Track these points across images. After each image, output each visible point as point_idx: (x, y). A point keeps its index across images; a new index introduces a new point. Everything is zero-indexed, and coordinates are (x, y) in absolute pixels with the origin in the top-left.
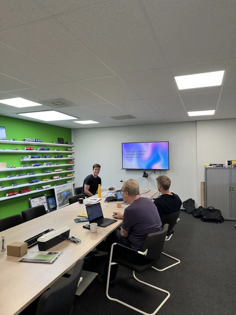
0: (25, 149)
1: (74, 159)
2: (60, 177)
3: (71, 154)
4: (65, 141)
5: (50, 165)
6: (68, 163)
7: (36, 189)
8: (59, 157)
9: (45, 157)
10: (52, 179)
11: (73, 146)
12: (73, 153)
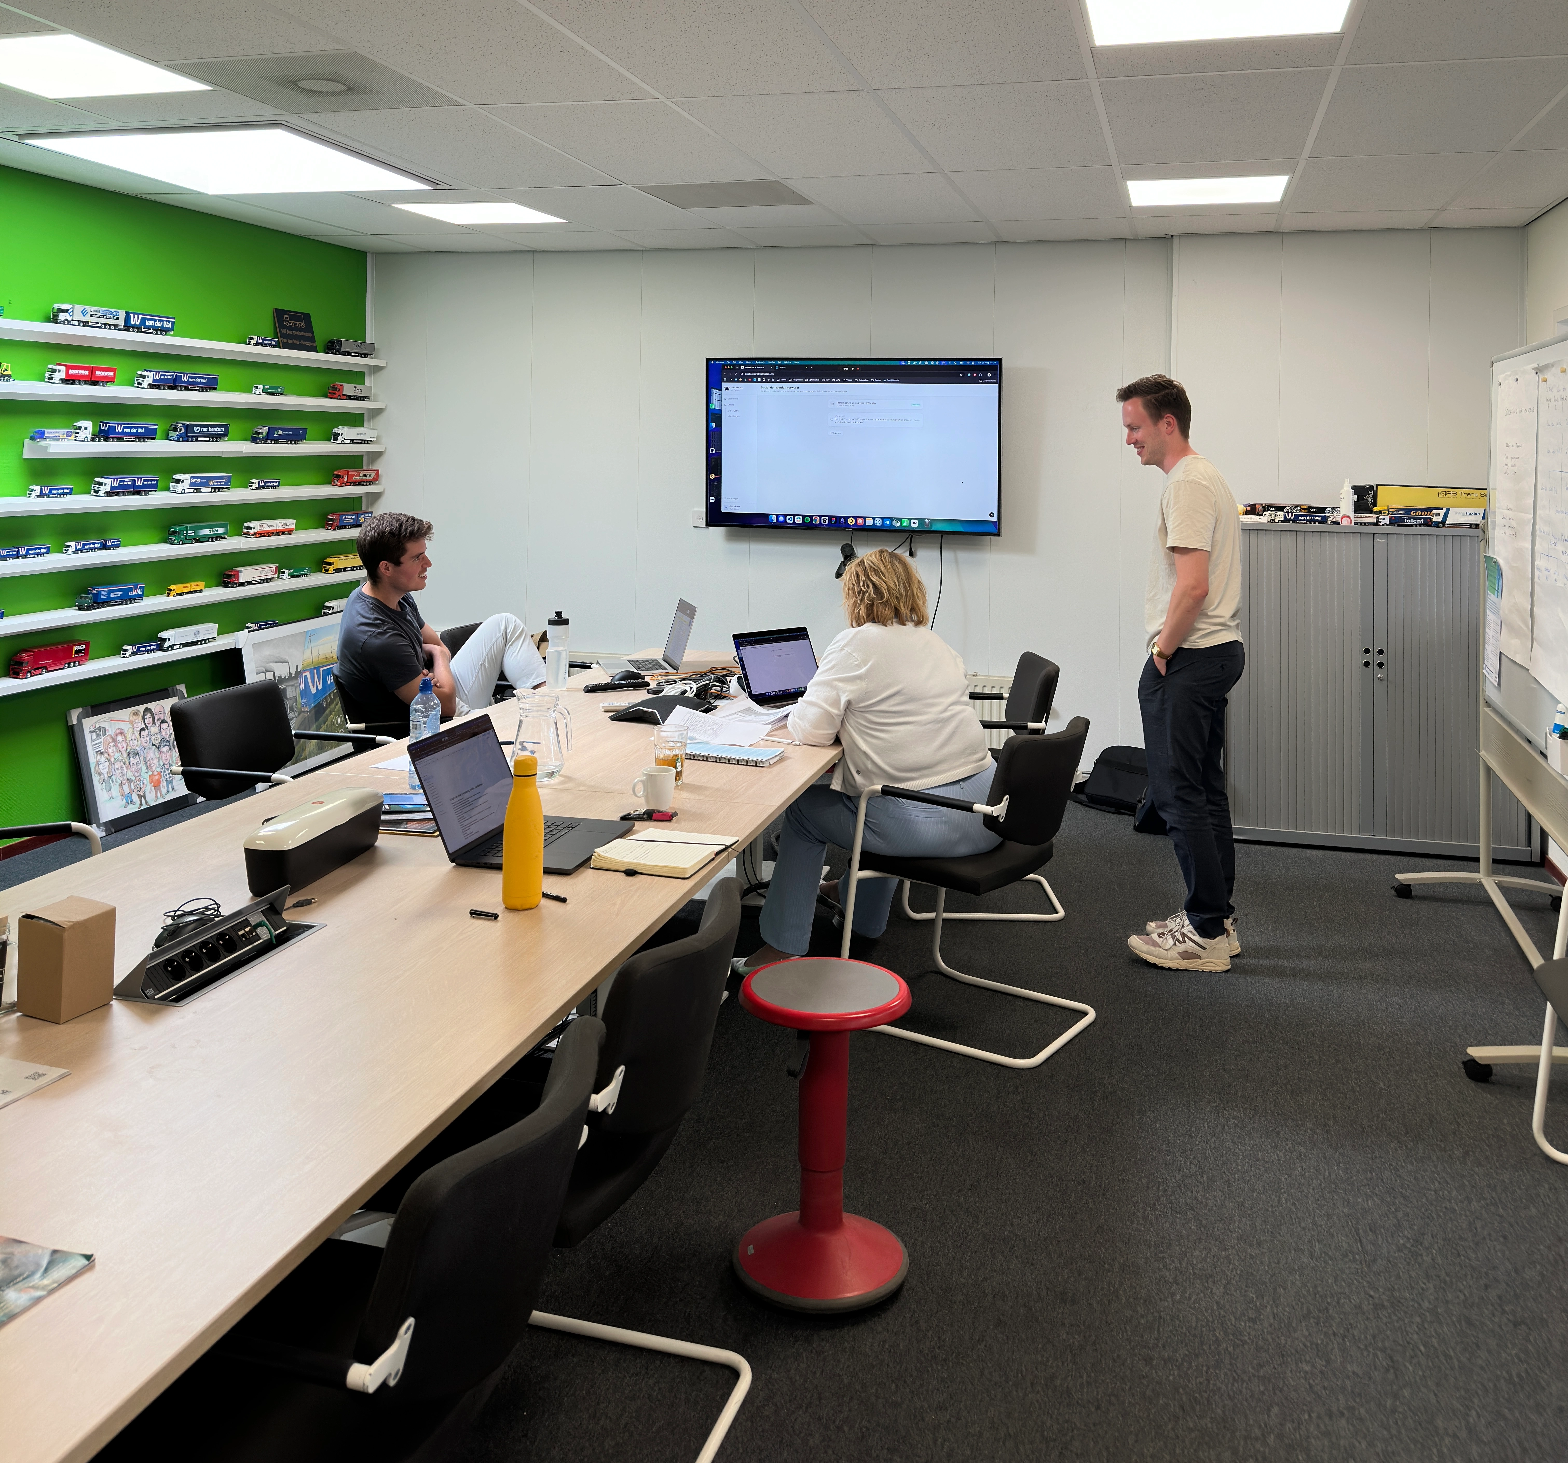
0: (57, 377)
1: (379, 454)
2: (279, 571)
3: (356, 419)
4: (321, 332)
5: (215, 489)
6: (334, 479)
7: (117, 651)
8: (276, 441)
9: (188, 435)
10: (226, 585)
11: (377, 369)
12: (377, 412)
